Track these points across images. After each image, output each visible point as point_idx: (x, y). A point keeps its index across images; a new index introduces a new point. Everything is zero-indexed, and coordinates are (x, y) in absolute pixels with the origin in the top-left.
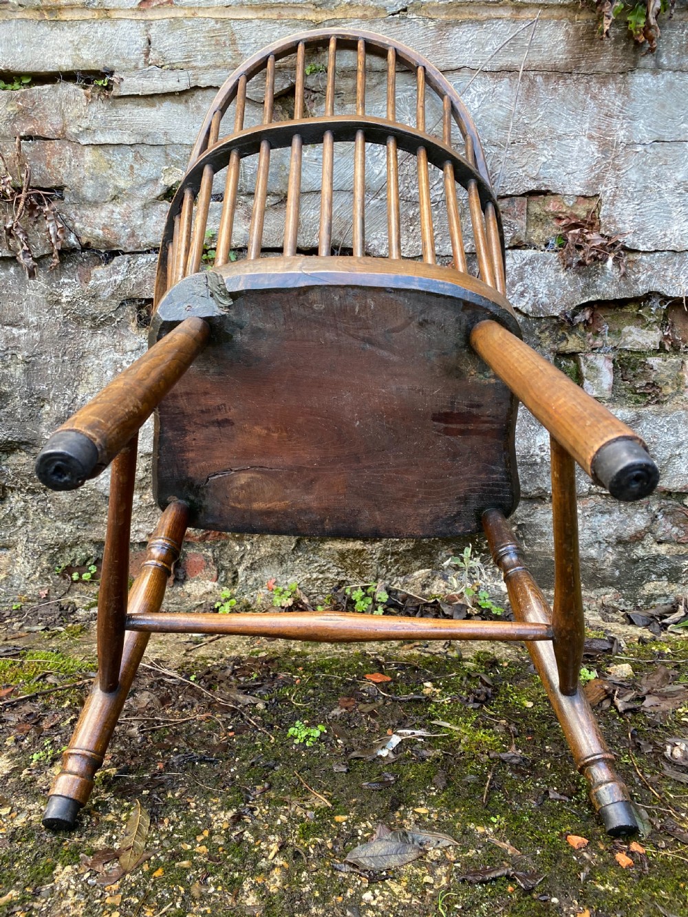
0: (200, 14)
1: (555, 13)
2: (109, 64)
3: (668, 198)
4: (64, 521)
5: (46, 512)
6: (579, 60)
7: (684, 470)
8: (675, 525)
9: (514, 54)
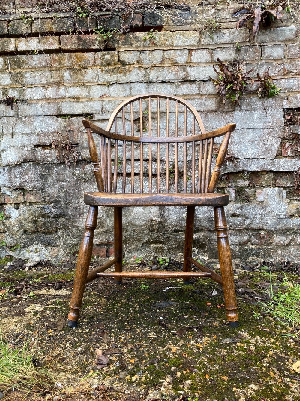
0: (116, 99)
1: (212, 96)
2: (92, 112)
3: (247, 144)
4: (74, 238)
5: (69, 235)
6: (219, 108)
7: (258, 222)
8: (257, 239)
9: (201, 107)
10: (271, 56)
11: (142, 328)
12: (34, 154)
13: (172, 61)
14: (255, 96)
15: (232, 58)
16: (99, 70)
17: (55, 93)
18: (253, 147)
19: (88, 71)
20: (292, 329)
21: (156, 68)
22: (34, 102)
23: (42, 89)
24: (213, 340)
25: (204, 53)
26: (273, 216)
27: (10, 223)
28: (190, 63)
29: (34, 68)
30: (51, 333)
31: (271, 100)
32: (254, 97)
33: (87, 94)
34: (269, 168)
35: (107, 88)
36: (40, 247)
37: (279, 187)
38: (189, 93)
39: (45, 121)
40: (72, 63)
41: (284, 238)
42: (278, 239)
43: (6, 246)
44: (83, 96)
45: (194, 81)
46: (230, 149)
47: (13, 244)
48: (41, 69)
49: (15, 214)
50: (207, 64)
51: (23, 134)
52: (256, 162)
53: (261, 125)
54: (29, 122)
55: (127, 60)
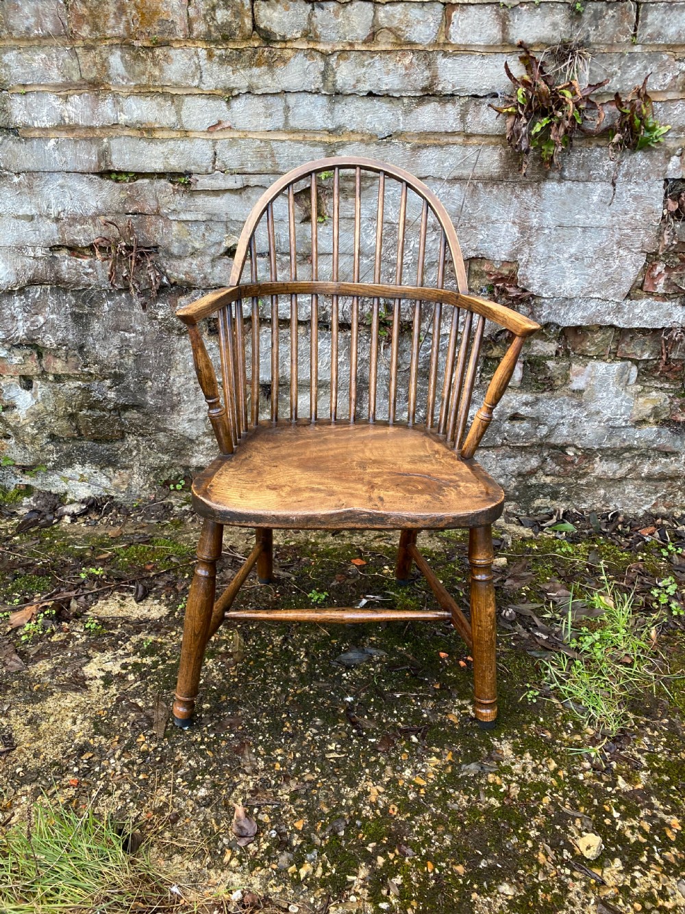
0: (250, 136)
1: (493, 140)
2: (188, 168)
3: (564, 264)
4: (163, 453)
6: (508, 173)
7: (565, 433)
8: (558, 465)
9: (464, 168)
10: (660, 34)
11: (315, 731)
12: (52, 267)
13: (398, 37)
14: (602, 143)
15: (557, 36)
16: (203, 53)
17: (88, 112)
18: (578, 272)
19: (172, 53)
20: (592, 732)
21: (353, 55)
22: (37, 134)
23: (52, 100)
24: (445, 767)
25: (485, 17)
26: (600, 422)
27: (16, 418)
28: (445, 44)
29: (26, 37)
30: (143, 742)
31: (639, 155)
32: (598, 146)
33: (173, 119)
34: (609, 319)
35: (224, 104)
36: (88, 469)
37: (623, 359)
38: (436, 129)
39: (69, 188)
40: (128, 29)
41: (615, 466)
42: (601, 467)
43: (14, 465)
44: (164, 123)
45: (452, 95)
46: (524, 275)
47: (28, 462)
48: (44, 42)
49: (25, 401)
50: (491, 49)
51: (18, 217)
52: (579, 306)
53: (605, 220)
54: (30, 187)
55: (276, 29)
